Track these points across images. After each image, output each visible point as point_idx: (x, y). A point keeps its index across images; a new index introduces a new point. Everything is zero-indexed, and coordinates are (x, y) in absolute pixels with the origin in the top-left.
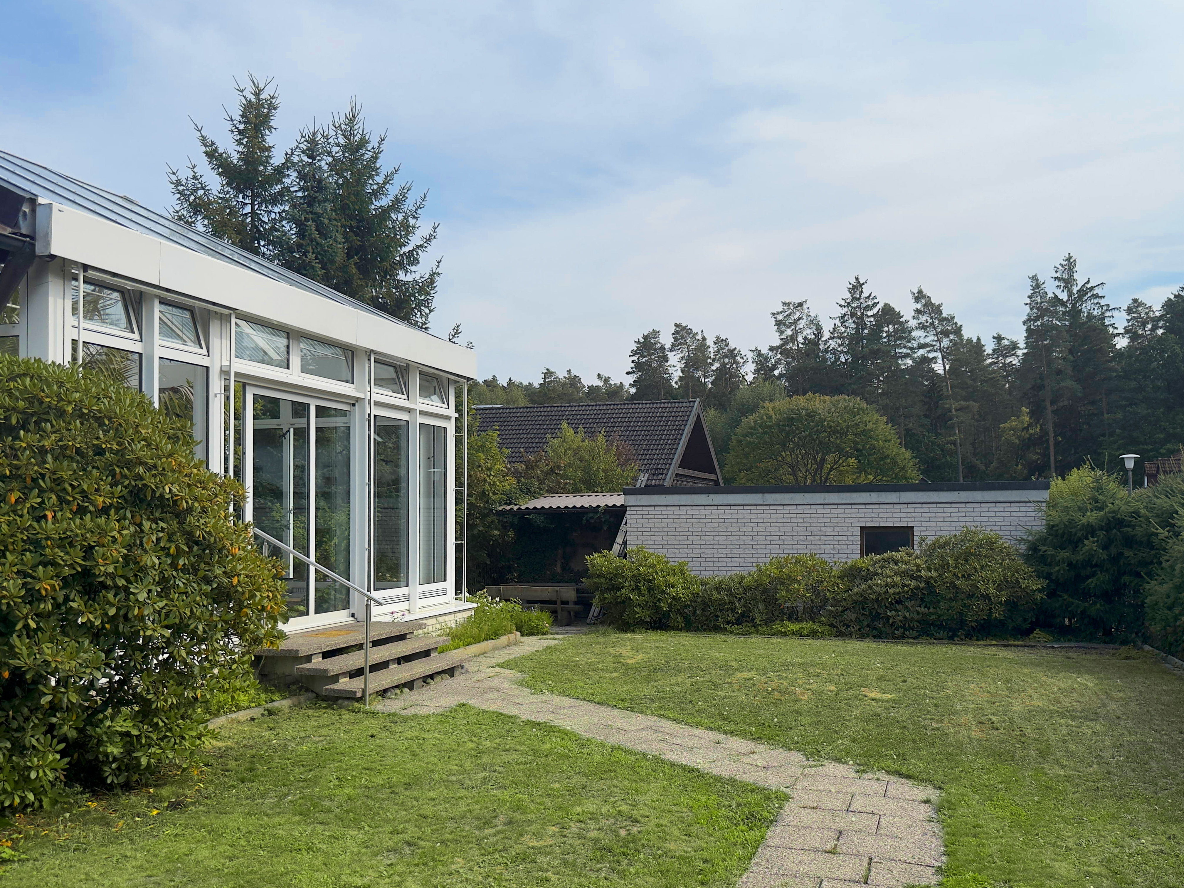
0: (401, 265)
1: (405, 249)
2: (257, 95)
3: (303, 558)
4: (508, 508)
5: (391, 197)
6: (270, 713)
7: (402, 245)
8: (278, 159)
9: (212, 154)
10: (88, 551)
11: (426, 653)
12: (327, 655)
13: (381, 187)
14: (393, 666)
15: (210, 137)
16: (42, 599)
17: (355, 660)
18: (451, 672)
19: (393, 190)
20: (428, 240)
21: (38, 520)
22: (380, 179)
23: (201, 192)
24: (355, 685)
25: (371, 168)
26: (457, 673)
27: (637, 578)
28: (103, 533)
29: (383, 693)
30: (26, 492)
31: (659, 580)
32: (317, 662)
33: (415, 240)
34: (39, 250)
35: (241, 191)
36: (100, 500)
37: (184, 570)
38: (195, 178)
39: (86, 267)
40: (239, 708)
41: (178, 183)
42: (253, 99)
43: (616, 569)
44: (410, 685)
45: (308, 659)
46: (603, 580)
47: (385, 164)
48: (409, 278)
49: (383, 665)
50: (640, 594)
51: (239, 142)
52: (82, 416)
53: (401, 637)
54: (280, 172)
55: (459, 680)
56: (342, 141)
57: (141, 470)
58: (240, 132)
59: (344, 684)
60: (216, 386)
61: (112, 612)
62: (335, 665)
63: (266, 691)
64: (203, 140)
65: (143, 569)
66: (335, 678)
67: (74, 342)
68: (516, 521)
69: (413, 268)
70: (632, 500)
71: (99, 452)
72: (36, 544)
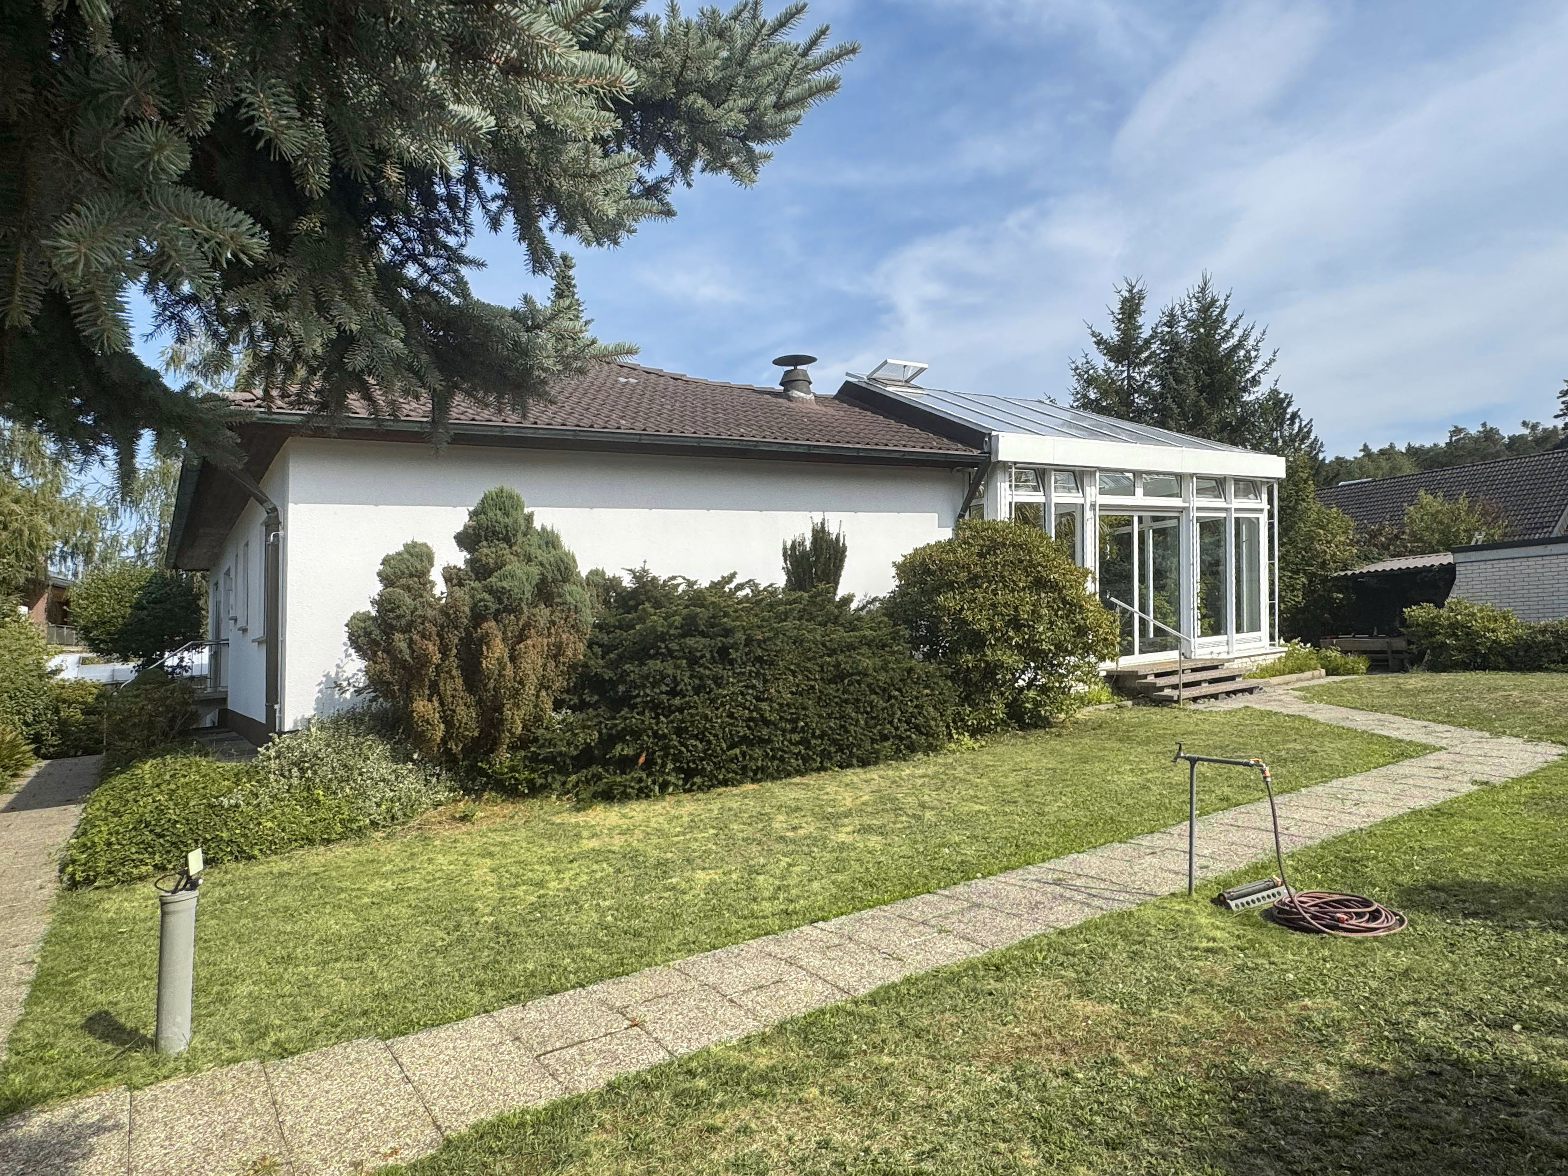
0: (1245, 389)
1: (1249, 376)
2: (1130, 291)
3: (1143, 615)
4: (1342, 573)
5: (1236, 338)
6: (1119, 707)
7: (1247, 372)
8: (1146, 333)
9: (1100, 342)
10: (1016, 609)
11: (1232, 678)
12: (1157, 675)
13: (1228, 333)
14: (1204, 685)
15: (1097, 331)
16: (996, 631)
17: (1174, 680)
18: (1250, 691)
19: (1238, 333)
20: (1268, 365)
21: (995, 595)
22: (1227, 327)
23: (1091, 372)
24: (1174, 693)
25: (1220, 320)
26: (1255, 691)
27: (1454, 626)
28: (1022, 600)
29: (1195, 700)
30: (990, 582)
31: (1476, 625)
32: (1151, 679)
33: (1257, 367)
34: (993, 459)
35: (1121, 362)
36: (1021, 585)
37: (1062, 617)
38: (1087, 362)
39: (1015, 463)
40: (1100, 703)
41: (1077, 368)
42: (1127, 294)
43: (1433, 618)
44: (1215, 696)
45: (1145, 677)
46: (1420, 629)
47: (1229, 317)
48: (1252, 397)
49: (1197, 683)
50: (1457, 638)
51: (1118, 329)
52: (1014, 546)
53: (1215, 667)
54: (1147, 342)
55: (1255, 696)
56: (1195, 305)
57: (1039, 568)
58: (1119, 320)
59: (1167, 692)
60: (1089, 514)
61: (1027, 637)
62: (1161, 682)
63: (1118, 695)
64: (1093, 334)
65: (1041, 617)
66: (1162, 689)
67: (1010, 503)
68: (1350, 584)
69: (1256, 389)
70: (1461, 557)
71: (1021, 561)
72: (994, 606)
